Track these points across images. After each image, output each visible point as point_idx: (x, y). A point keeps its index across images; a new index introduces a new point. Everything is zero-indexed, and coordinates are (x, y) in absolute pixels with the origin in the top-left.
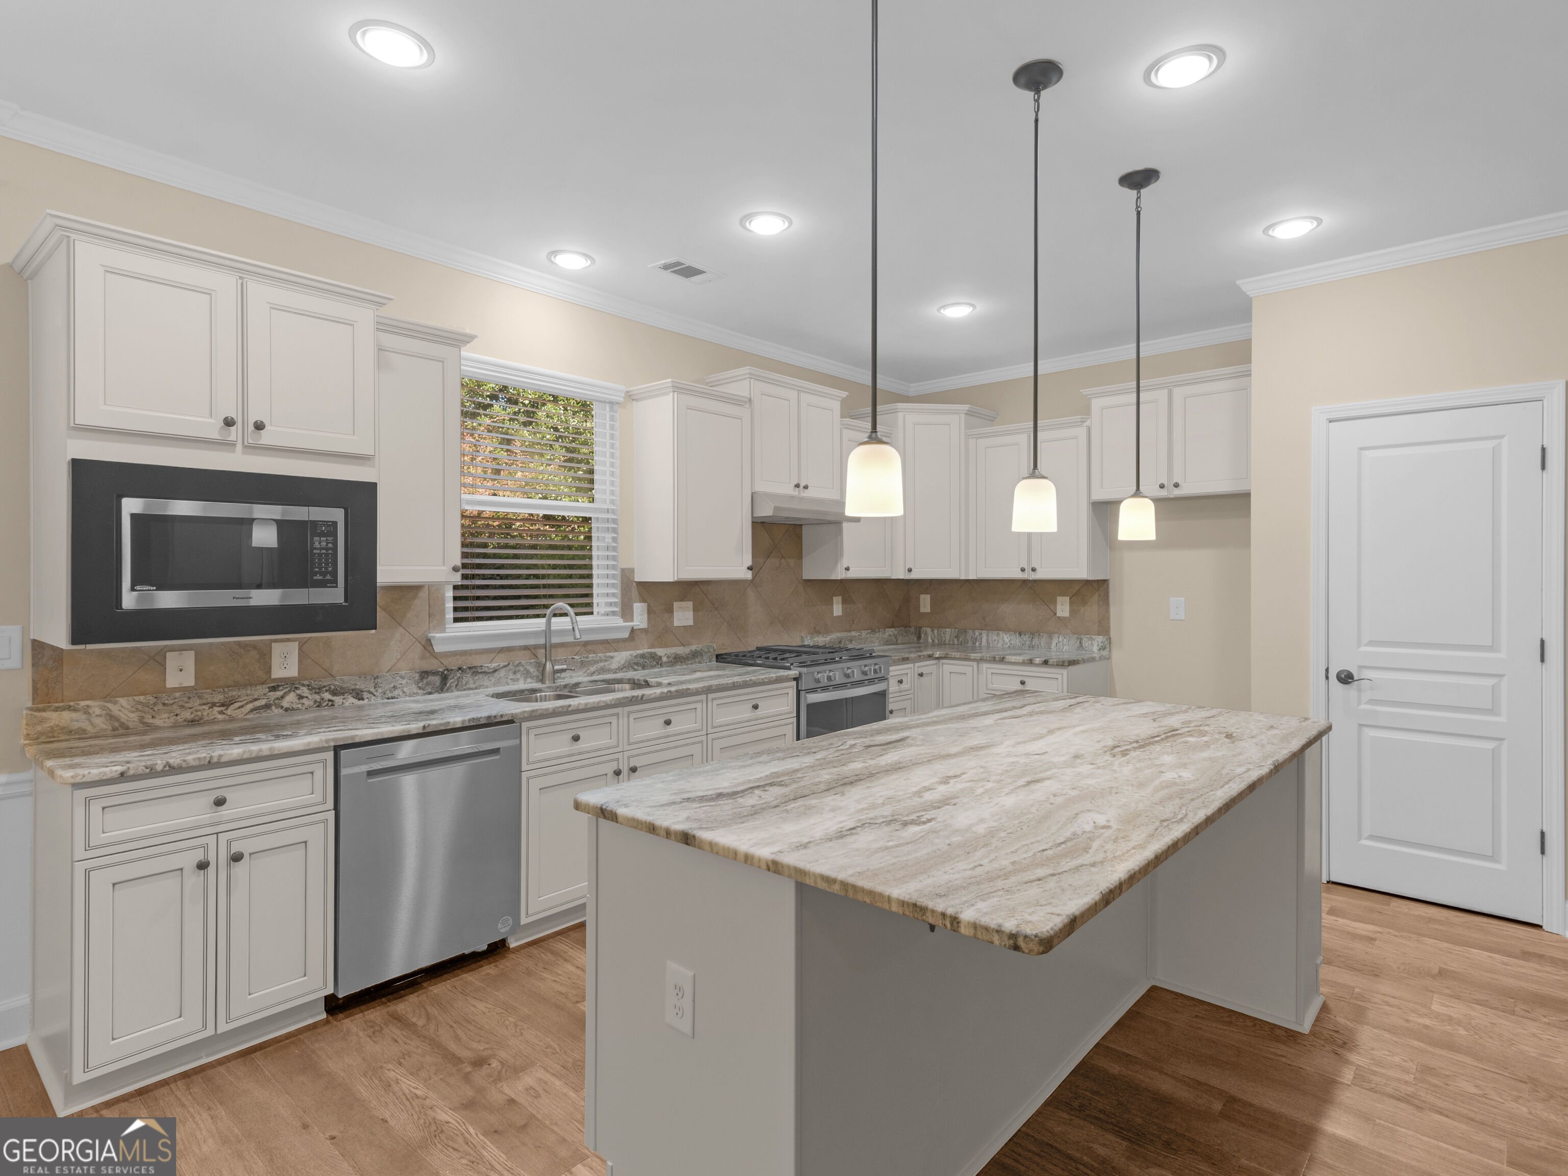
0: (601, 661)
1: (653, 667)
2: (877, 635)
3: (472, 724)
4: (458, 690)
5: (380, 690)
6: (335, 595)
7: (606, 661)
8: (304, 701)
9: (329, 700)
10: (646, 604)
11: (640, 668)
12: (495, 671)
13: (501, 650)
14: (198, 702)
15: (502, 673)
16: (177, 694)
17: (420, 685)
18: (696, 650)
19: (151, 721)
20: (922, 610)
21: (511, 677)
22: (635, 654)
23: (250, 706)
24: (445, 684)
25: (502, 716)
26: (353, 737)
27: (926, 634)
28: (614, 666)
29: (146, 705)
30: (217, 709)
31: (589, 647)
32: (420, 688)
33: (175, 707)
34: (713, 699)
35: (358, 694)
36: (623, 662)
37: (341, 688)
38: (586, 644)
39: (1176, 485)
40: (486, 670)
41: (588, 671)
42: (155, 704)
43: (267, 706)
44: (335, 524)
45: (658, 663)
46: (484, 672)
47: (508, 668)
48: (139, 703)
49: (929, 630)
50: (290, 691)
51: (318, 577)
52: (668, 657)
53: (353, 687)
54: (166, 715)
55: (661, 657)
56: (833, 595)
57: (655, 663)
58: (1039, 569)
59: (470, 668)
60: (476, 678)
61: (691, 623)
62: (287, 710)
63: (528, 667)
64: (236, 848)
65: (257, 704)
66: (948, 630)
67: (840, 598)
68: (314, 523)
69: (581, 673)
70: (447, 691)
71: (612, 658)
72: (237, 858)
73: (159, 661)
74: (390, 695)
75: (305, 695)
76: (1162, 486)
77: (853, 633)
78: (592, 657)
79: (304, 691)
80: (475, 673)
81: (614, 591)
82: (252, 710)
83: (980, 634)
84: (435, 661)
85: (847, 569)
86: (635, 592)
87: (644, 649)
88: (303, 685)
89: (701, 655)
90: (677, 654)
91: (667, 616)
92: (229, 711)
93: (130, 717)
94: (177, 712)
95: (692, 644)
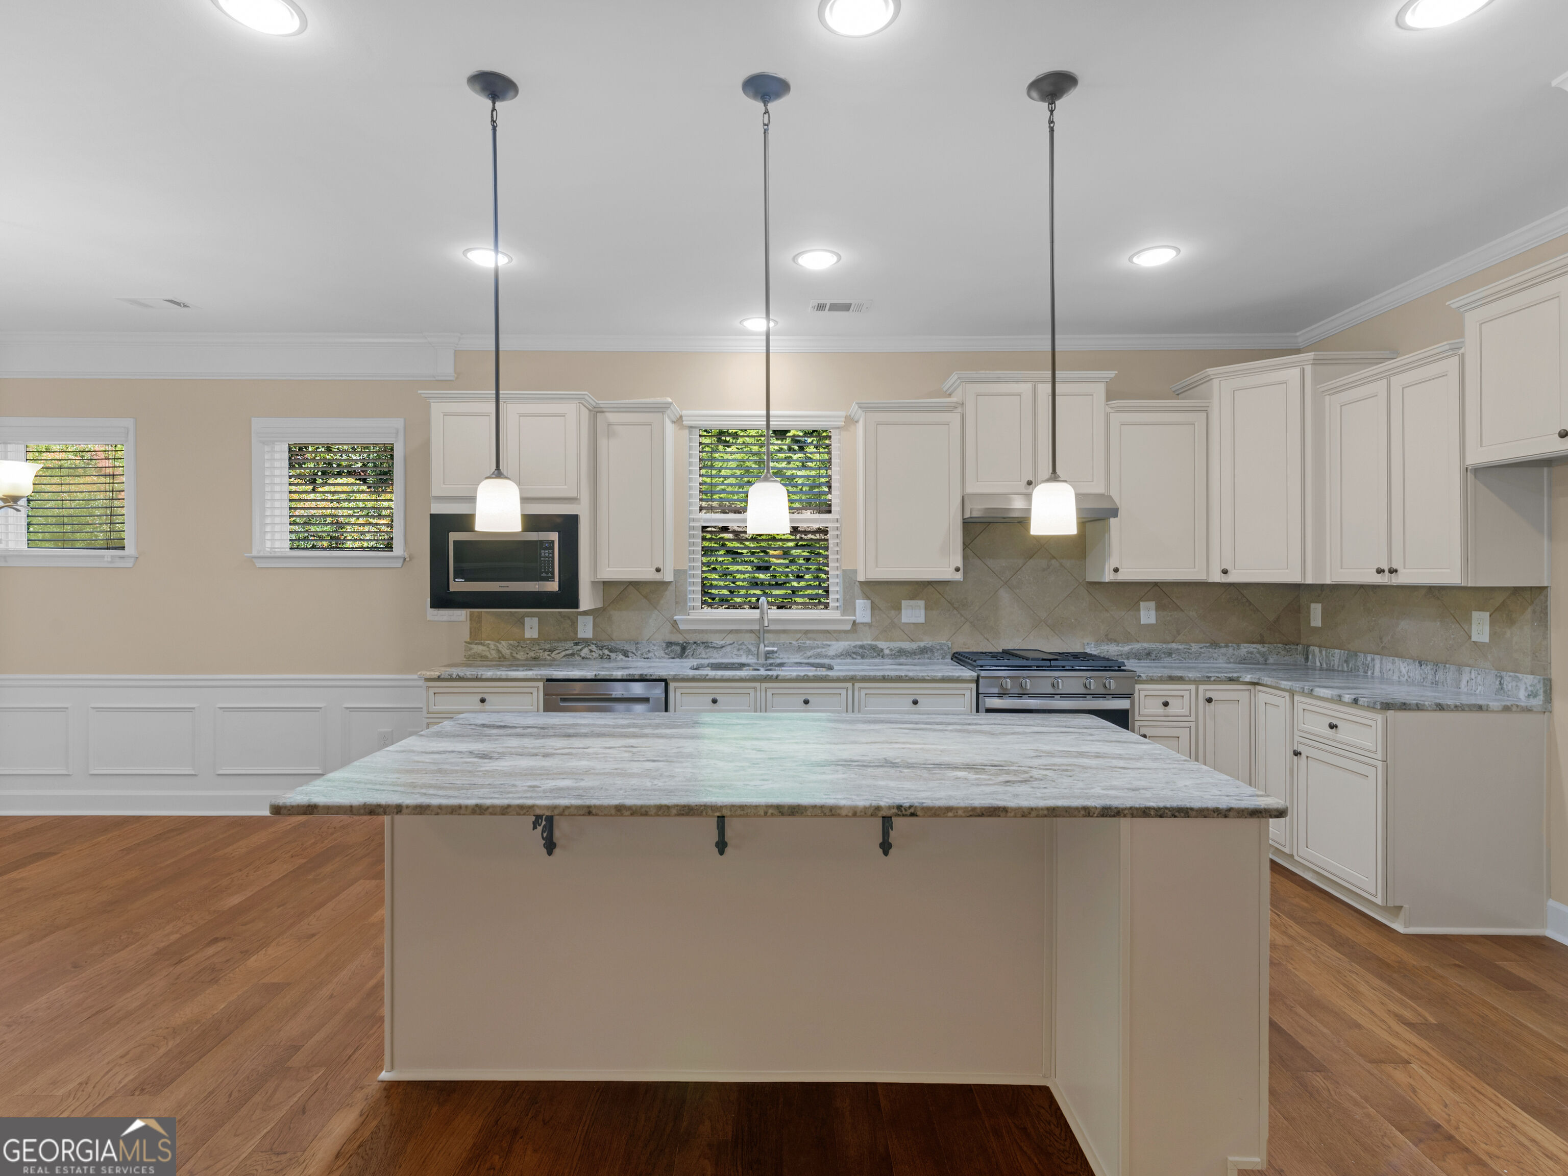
0: (818, 648)
1: (873, 657)
2: (1223, 650)
3: (629, 678)
4: (693, 658)
5: (639, 652)
6: (553, 586)
7: (823, 648)
8: (593, 653)
9: (608, 655)
10: (870, 601)
11: (859, 657)
13: (731, 631)
14: (538, 648)
15: (728, 649)
16: (528, 642)
17: (666, 651)
18: (924, 646)
19: (515, 655)
20: (1313, 624)
21: (735, 653)
22: (854, 645)
23: (564, 653)
24: (684, 653)
25: (651, 675)
26: (551, 675)
27: (1314, 655)
28: (831, 652)
29: (513, 646)
30: (547, 653)
31: (810, 635)
32: (666, 654)
33: (527, 649)
35: (625, 653)
36: (840, 651)
37: (615, 648)
38: (807, 632)
40: (715, 645)
41: (805, 655)
42: (518, 646)
43: (573, 655)
44: (553, 542)
45: (879, 655)
46: (714, 647)
47: (733, 646)
48: (511, 644)
49: (1317, 650)
50: (585, 647)
51: (544, 575)
52: (891, 650)
53: (622, 648)
54: (522, 653)
55: (882, 650)
57: (875, 654)
58: (1401, 570)
59: (703, 643)
60: (708, 651)
61: (922, 620)
62: (583, 658)
63: (750, 647)
65: (568, 652)
66: (1337, 651)
67: (1152, 604)
68: (542, 542)
70: (686, 657)
71: (829, 646)
73: (521, 622)
74: (646, 656)
75: (593, 650)
77: (1174, 646)
78: (810, 644)
79: (593, 647)
80: (707, 647)
81: (838, 589)
82: (565, 656)
83: (1373, 660)
84: (680, 636)
85: (1116, 570)
86: (857, 590)
87: (867, 641)
88: (593, 644)
89: (930, 651)
90: (901, 649)
91: (893, 613)
92: (553, 655)
93: (506, 652)
94: (528, 652)
95: (921, 640)
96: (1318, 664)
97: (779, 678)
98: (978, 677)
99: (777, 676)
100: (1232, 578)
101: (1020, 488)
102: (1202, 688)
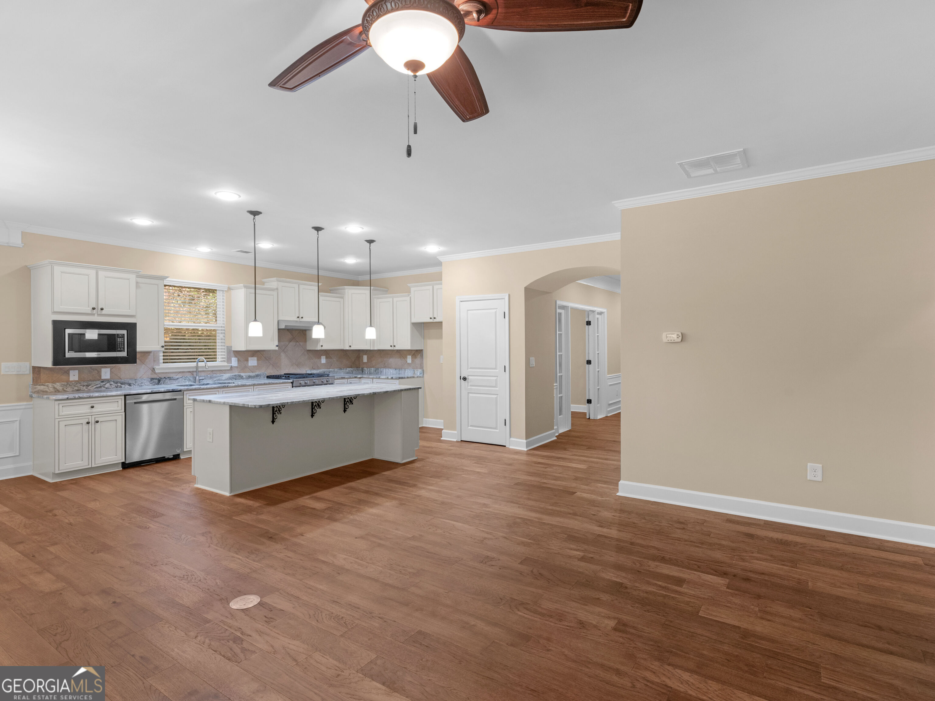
0: (218, 377)
1: (240, 379)
2: (343, 370)
3: (167, 391)
4: (163, 383)
5: (137, 384)
6: (124, 354)
7: (220, 377)
8: (112, 386)
11: (234, 380)
12: (178, 379)
13: (180, 372)
14: (79, 385)
15: (180, 379)
16: (73, 382)
19: (65, 389)
20: (364, 361)
21: (184, 381)
22: (232, 375)
23: (95, 387)
24: (159, 382)
25: (178, 390)
26: (130, 393)
27: (365, 370)
28: (225, 378)
29: (64, 385)
30: (85, 387)
31: (214, 372)
32: (151, 383)
33: (73, 386)
35: (129, 384)
36: (229, 377)
37: (124, 382)
38: (212, 371)
39: (435, 318)
40: (174, 378)
41: (213, 380)
42: (67, 385)
43: (100, 387)
44: (124, 335)
48: (62, 384)
49: (366, 369)
50: (107, 383)
51: (119, 349)
52: (246, 376)
53: (128, 382)
54: (70, 388)
55: (243, 376)
56: (321, 355)
57: (240, 377)
58: (396, 346)
59: (169, 378)
61: (256, 365)
62: (106, 388)
63: (190, 378)
64: (97, 419)
65: (97, 386)
66: (372, 368)
67: (325, 357)
68: (118, 335)
69: (210, 380)
70: (160, 384)
71: (223, 376)
72: (97, 422)
73: (67, 373)
74: (140, 385)
76: (431, 318)
77: (331, 370)
78: (215, 375)
79: (112, 383)
81: (224, 354)
82: (96, 388)
84: (156, 375)
85: (322, 346)
86: (232, 354)
87: (236, 373)
88: (112, 381)
89: (260, 376)
90: (250, 375)
91: (245, 362)
92: (89, 388)
94: (74, 387)
95: (256, 372)
96: (366, 373)
98: (293, 381)
100: (352, 348)
101: (295, 319)
102: (349, 380)
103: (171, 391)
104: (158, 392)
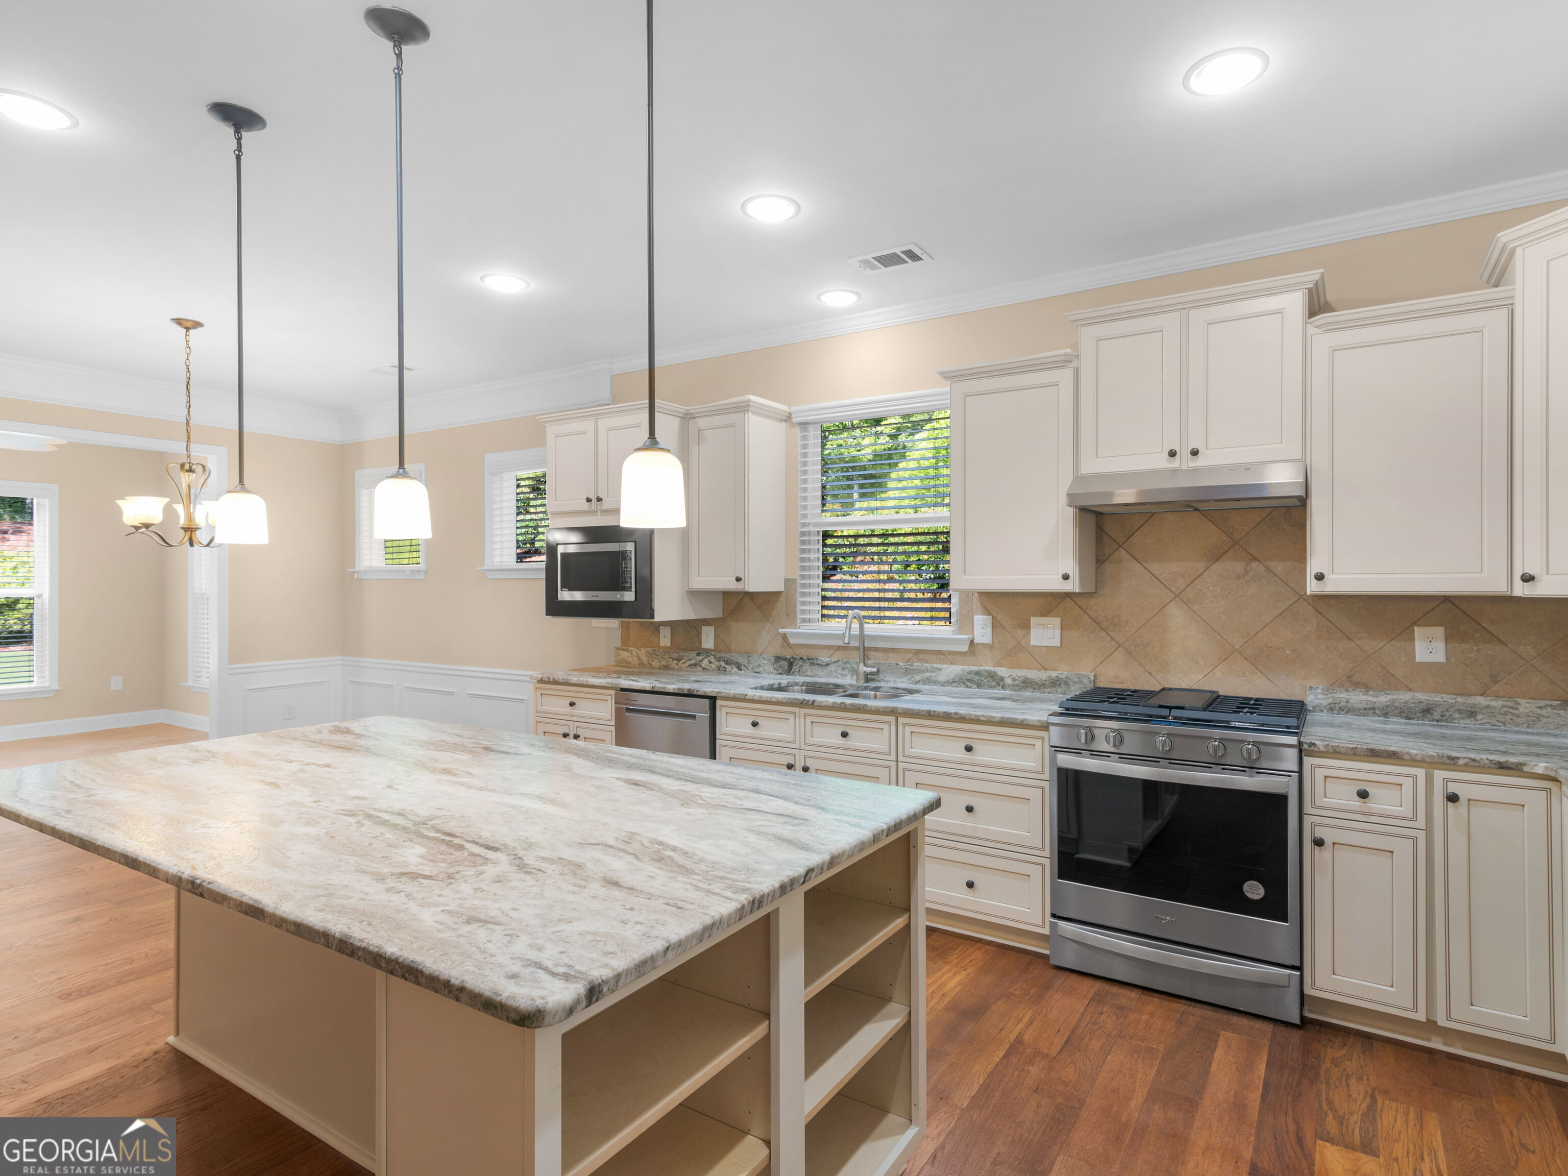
0: (927, 671)
1: (991, 687)
3: (679, 692)
4: (799, 675)
5: (751, 666)
6: (631, 596)
7: (933, 672)
8: (712, 665)
9: (724, 667)
10: (991, 617)
11: (975, 686)
12: (828, 665)
14: (668, 656)
15: (833, 667)
16: (662, 650)
17: (775, 666)
18: (1057, 677)
19: (651, 663)
21: (840, 671)
22: (969, 670)
23: (688, 663)
24: (791, 669)
25: (697, 691)
28: (942, 678)
29: (651, 654)
30: (675, 662)
31: (921, 656)
32: (775, 669)
33: (660, 657)
34: (904, 725)
35: (739, 667)
36: (953, 676)
37: (730, 660)
38: (918, 652)
40: (821, 663)
41: (913, 679)
42: (653, 654)
43: (695, 665)
45: (998, 684)
46: (819, 664)
47: (838, 664)
48: (648, 652)
50: (705, 657)
52: (1014, 679)
53: (736, 661)
54: (656, 661)
55: (1002, 679)
56: (1415, 623)
57: (994, 683)
59: (809, 659)
60: (813, 668)
61: (1056, 642)
62: (704, 669)
63: (853, 666)
64: (577, 732)
65: (692, 662)
69: (905, 680)
70: (793, 674)
71: (940, 669)
72: (577, 736)
73: (658, 631)
74: (756, 670)
75: (712, 661)
77: (1481, 700)
78: (918, 666)
79: (712, 659)
80: (813, 664)
81: (955, 601)
82: (689, 666)
84: (791, 651)
85: (1320, 577)
86: (976, 602)
87: (988, 666)
88: (712, 655)
89: (1067, 684)
90: (1027, 678)
91: (1020, 632)
92: (680, 664)
93: (645, 659)
94: (661, 660)
95: (1055, 669)
97: (816, 704)
98: (1048, 722)
99: (814, 702)
101: (1162, 462)
103: (686, 692)
104: (662, 690)
